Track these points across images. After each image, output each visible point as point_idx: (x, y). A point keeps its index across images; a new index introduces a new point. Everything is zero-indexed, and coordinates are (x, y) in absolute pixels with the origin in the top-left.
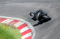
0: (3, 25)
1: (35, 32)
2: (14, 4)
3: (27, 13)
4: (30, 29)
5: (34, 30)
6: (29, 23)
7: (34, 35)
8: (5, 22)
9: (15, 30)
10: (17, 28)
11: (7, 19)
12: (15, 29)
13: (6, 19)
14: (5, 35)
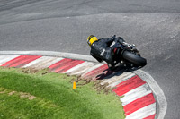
0: (70, 78)
1: (166, 104)
2: (105, 15)
3: (144, 44)
4: (152, 94)
5: (164, 98)
6: (148, 74)
7: (164, 112)
8: (78, 71)
9: (105, 96)
10: (113, 89)
11: (84, 61)
12: (106, 92)
13: (80, 61)
14: (76, 110)
